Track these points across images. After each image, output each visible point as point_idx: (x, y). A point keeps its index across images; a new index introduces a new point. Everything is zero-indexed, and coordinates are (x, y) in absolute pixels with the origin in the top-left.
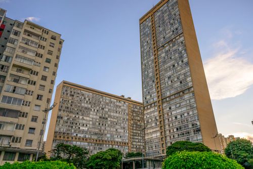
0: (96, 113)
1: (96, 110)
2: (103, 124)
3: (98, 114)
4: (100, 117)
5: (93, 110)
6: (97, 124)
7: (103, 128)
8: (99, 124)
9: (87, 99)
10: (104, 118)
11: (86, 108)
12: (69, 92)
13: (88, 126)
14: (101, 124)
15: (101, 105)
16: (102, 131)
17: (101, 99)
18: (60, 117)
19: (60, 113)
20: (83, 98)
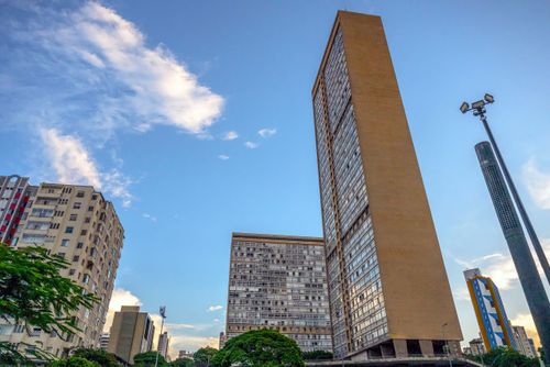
0: (299, 279)
1: (297, 274)
2: (313, 298)
3: (302, 280)
4: (307, 285)
5: (291, 273)
6: (303, 298)
7: (315, 304)
8: (307, 298)
9: (278, 256)
10: (314, 286)
11: (277, 273)
12: (244, 249)
13: (286, 303)
14: (310, 298)
15: (306, 263)
16: (314, 310)
17: (305, 252)
18: (233, 295)
19: (233, 288)
20: (270, 255)
